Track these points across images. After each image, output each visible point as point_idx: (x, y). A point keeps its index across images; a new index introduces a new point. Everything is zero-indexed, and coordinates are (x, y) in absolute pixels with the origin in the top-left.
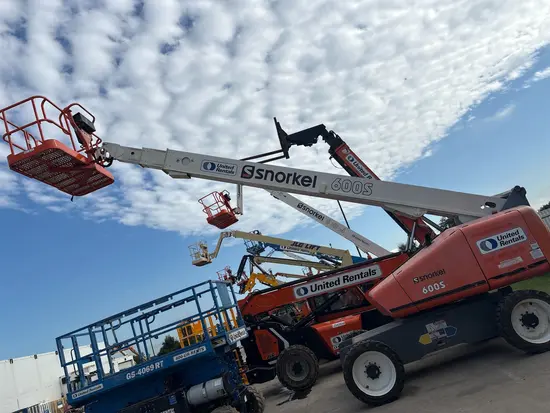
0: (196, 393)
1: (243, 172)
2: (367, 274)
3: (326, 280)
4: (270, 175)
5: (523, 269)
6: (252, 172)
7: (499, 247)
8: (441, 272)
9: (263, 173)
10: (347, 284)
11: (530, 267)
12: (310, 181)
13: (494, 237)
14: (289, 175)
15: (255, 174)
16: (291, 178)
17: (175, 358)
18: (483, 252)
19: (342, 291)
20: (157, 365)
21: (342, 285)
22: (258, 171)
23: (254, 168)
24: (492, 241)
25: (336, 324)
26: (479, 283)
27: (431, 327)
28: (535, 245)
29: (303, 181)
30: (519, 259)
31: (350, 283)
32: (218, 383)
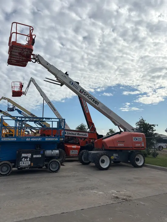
0: (48, 152)
1: (80, 90)
2: (84, 135)
3: (72, 132)
4: (87, 95)
5: (140, 147)
6: (83, 92)
7: (137, 140)
8: (124, 142)
9: (86, 94)
10: (78, 136)
11: (141, 147)
12: (97, 103)
13: (137, 138)
14: (93, 98)
15: (84, 93)
16: (93, 99)
17: (46, 139)
18: (134, 140)
19: (75, 137)
20: (39, 139)
21: (77, 136)
22: (85, 92)
23: (84, 91)
24: (136, 138)
25: (73, 147)
26: (131, 147)
27: (114, 155)
28: (143, 143)
29: (95, 101)
30: (140, 145)
31: (79, 136)
32: (57, 151)
